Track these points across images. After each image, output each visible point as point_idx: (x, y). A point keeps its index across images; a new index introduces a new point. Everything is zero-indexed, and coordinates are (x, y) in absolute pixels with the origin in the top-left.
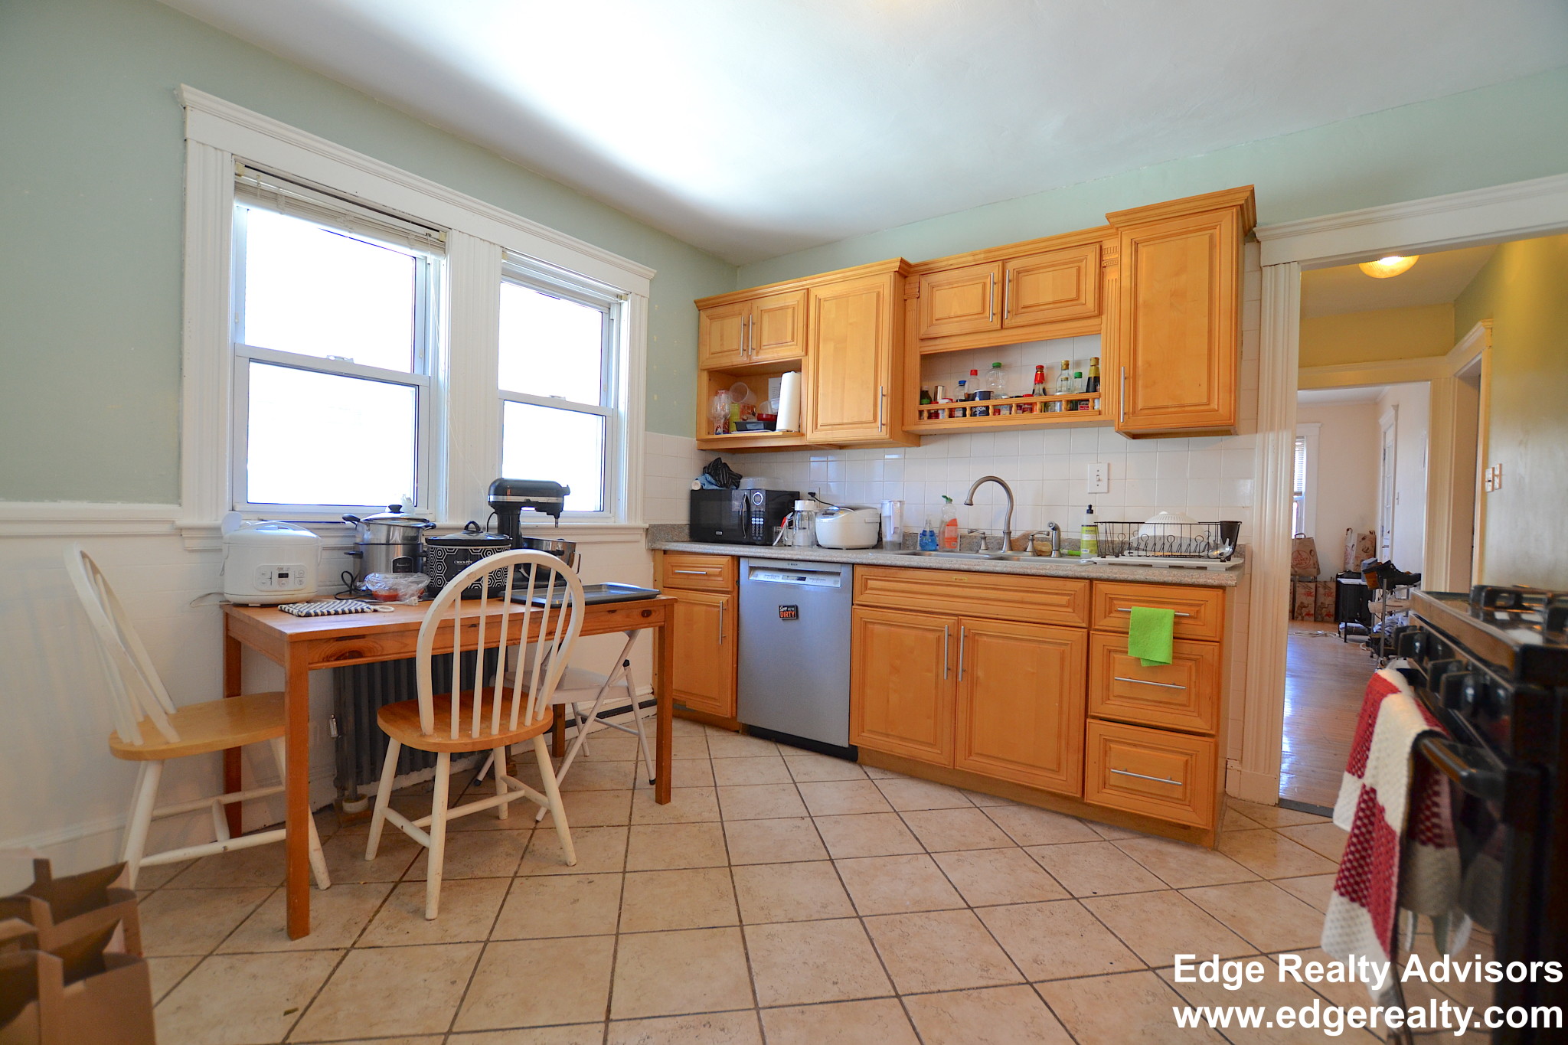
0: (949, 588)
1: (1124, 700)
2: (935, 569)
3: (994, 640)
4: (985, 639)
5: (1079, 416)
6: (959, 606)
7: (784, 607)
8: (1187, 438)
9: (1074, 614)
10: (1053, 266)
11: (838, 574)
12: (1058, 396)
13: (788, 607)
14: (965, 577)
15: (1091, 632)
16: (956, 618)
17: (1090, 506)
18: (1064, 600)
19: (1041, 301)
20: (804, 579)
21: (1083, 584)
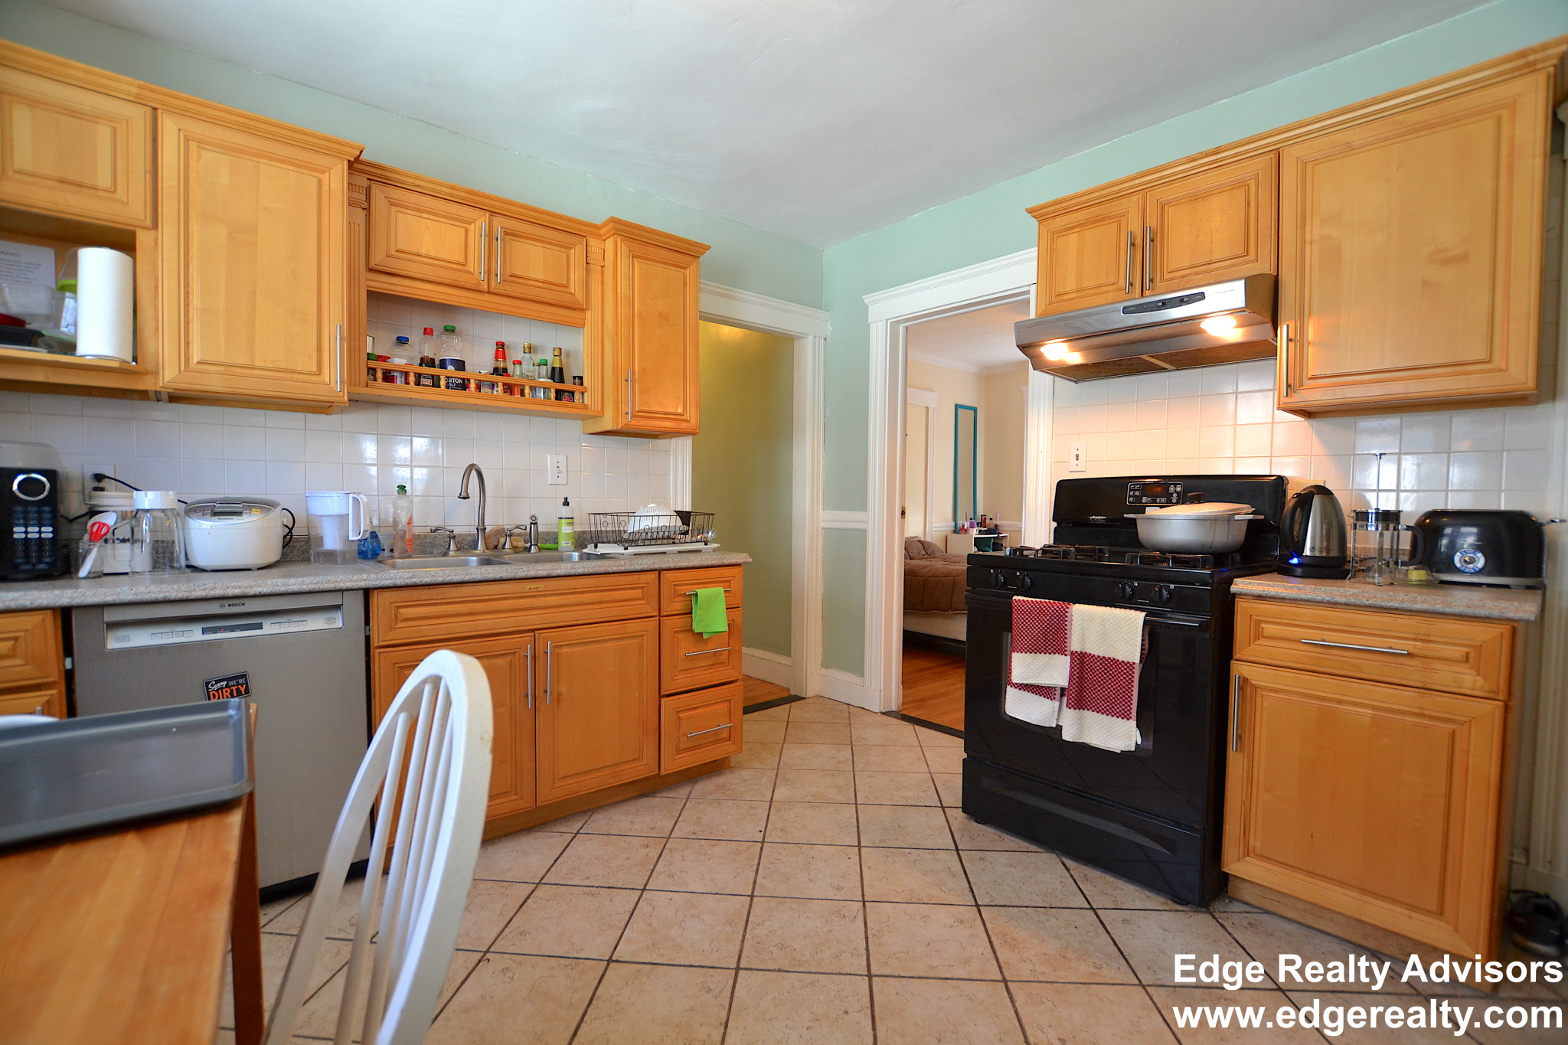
0: (520, 600)
1: (685, 672)
2: (507, 580)
3: (576, 649)
4: (565, 649)
5: (563, 408)
6: (534, 619)
7: (217, 682)
8: (626, 438)
9: (647, 605)
10: (542, 242)
11: (338, 607)
12: (542, 382)
13: (228, 679)
14: (541, 585)
15: (662, 619)
16: (533, 634)
17: (566, 499)
18: (638, 593)
19: (532, 276)
20: (260, 626)
21: (653, 576)
